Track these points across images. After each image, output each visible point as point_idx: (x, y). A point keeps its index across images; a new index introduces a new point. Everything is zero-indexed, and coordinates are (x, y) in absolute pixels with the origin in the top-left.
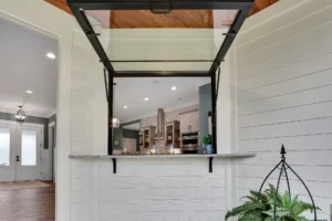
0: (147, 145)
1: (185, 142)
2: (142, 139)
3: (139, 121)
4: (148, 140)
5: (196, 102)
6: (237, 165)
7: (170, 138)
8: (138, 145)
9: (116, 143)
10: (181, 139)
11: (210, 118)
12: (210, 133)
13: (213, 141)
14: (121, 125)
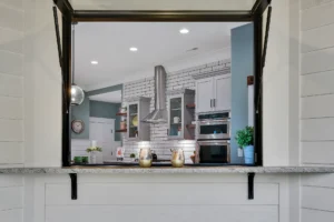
0: (134, 132)
1: (205, 130)
2: (125, 121)
3: (119, 87)
4: (136, 123)
5: (225, 55)
6: (301, 186)
7: (176, 120)
8: (118, 131)
9: (77, 126)
10: (196, 123)
11: (251, 89)
12: (251, 123)
13: (255, 138)
14: (87, 94)
